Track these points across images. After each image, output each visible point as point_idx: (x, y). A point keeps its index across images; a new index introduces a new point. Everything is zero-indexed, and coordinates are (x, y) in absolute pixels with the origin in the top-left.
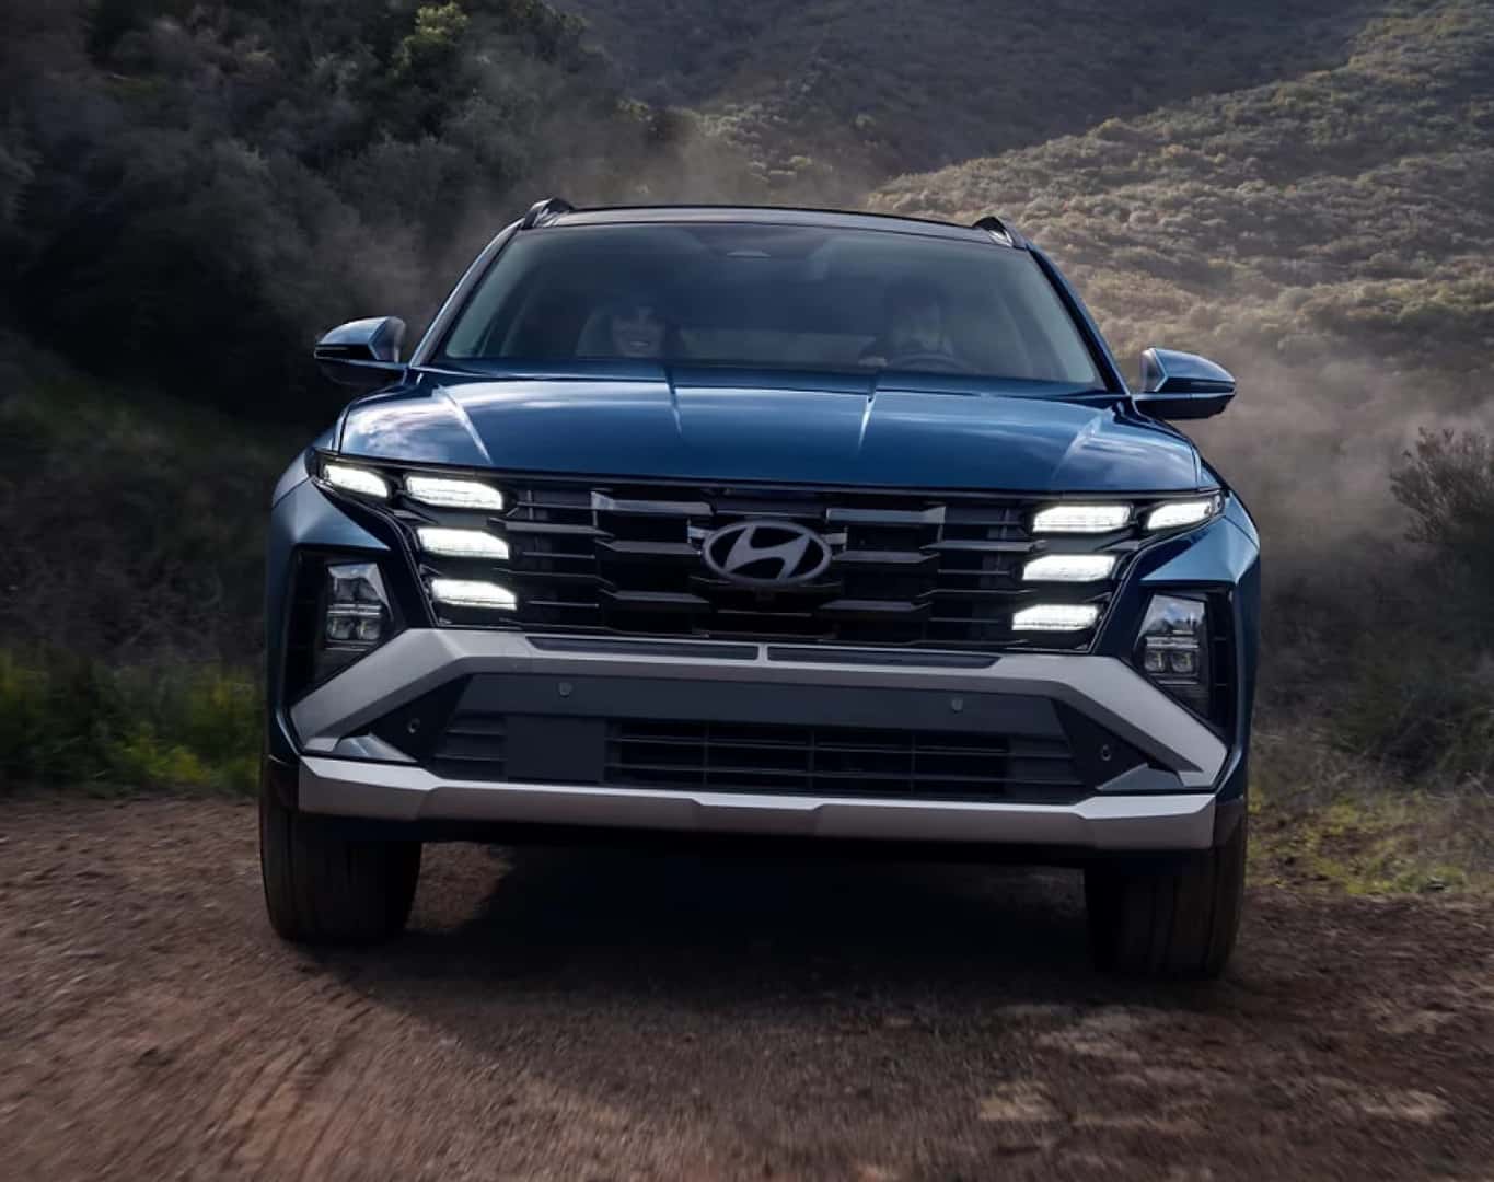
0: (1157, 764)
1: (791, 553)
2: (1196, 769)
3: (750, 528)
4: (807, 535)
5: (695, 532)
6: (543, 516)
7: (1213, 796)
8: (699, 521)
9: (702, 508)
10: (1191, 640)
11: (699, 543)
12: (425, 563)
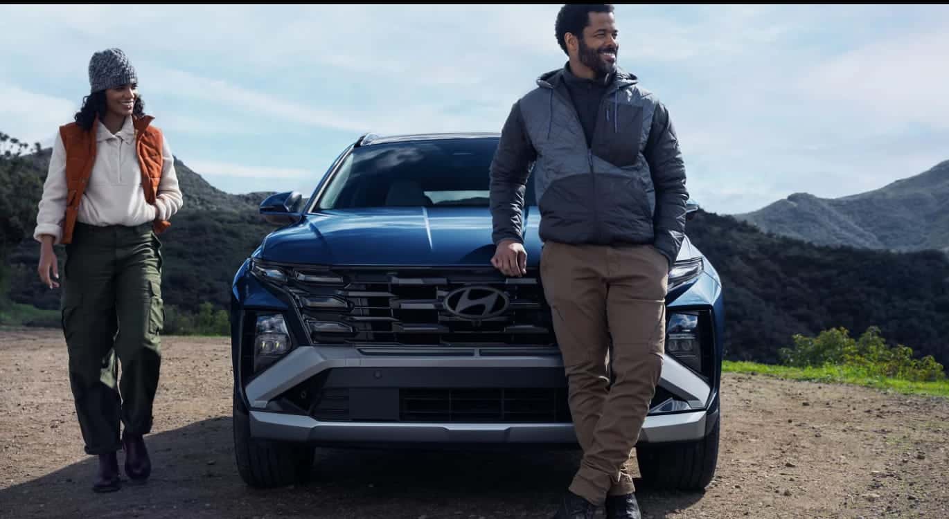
0: (677, 398)
1: (489, 301)
2: (696, 399)
3: (468, 290)
4: (497, 292)
5: (440, 293)
6: (363, 287)
7: (705, 412)
8: (442, 287)
9: (443, 281)
10: (690, 335)
11: (442, 298)
12: (305, 313)
